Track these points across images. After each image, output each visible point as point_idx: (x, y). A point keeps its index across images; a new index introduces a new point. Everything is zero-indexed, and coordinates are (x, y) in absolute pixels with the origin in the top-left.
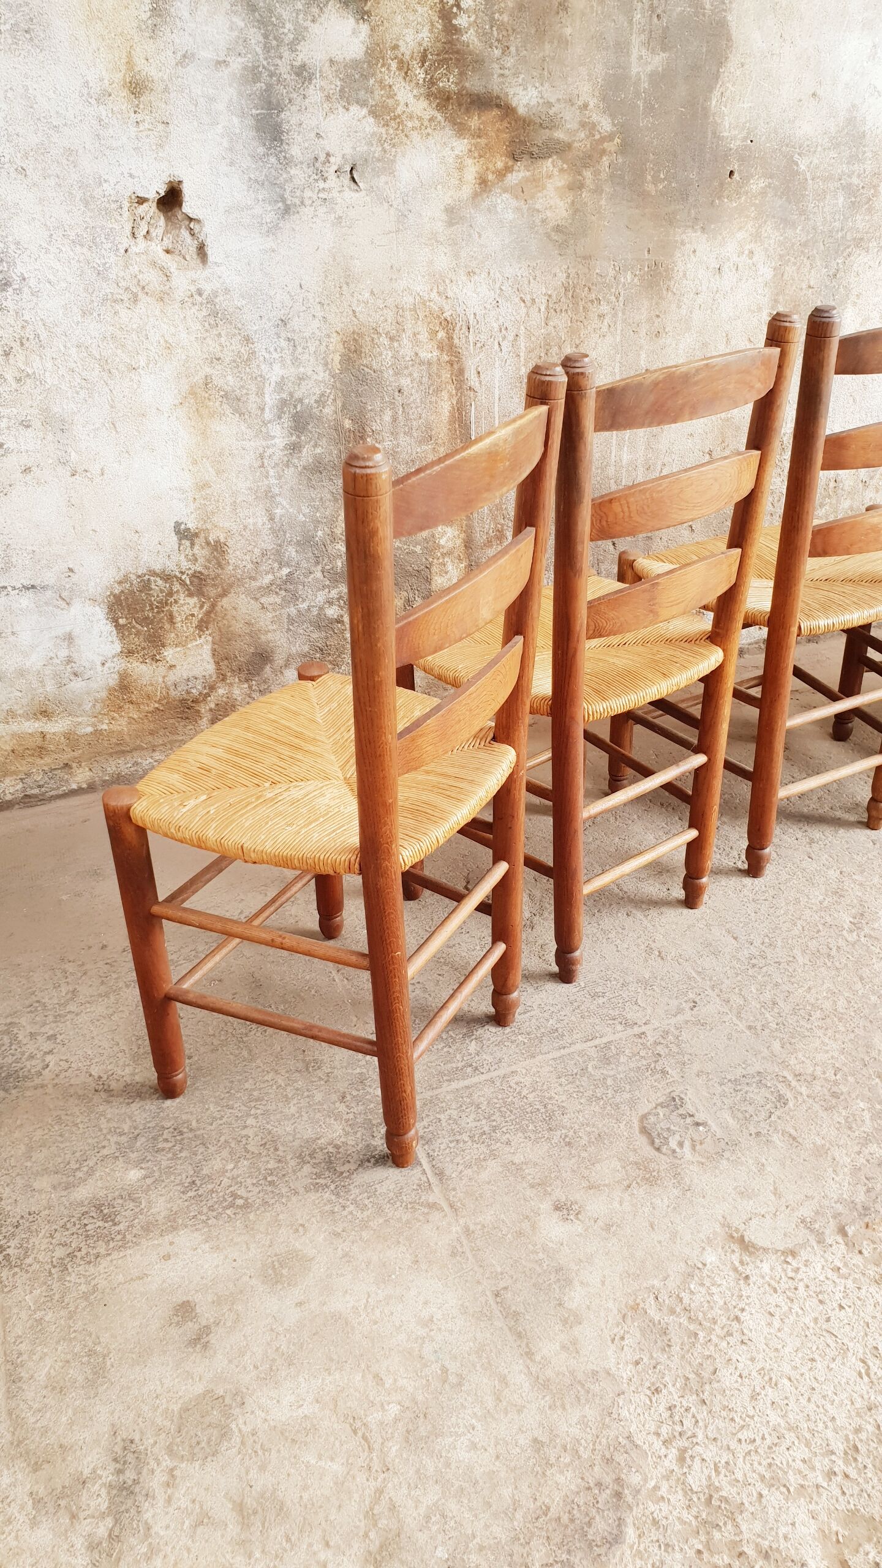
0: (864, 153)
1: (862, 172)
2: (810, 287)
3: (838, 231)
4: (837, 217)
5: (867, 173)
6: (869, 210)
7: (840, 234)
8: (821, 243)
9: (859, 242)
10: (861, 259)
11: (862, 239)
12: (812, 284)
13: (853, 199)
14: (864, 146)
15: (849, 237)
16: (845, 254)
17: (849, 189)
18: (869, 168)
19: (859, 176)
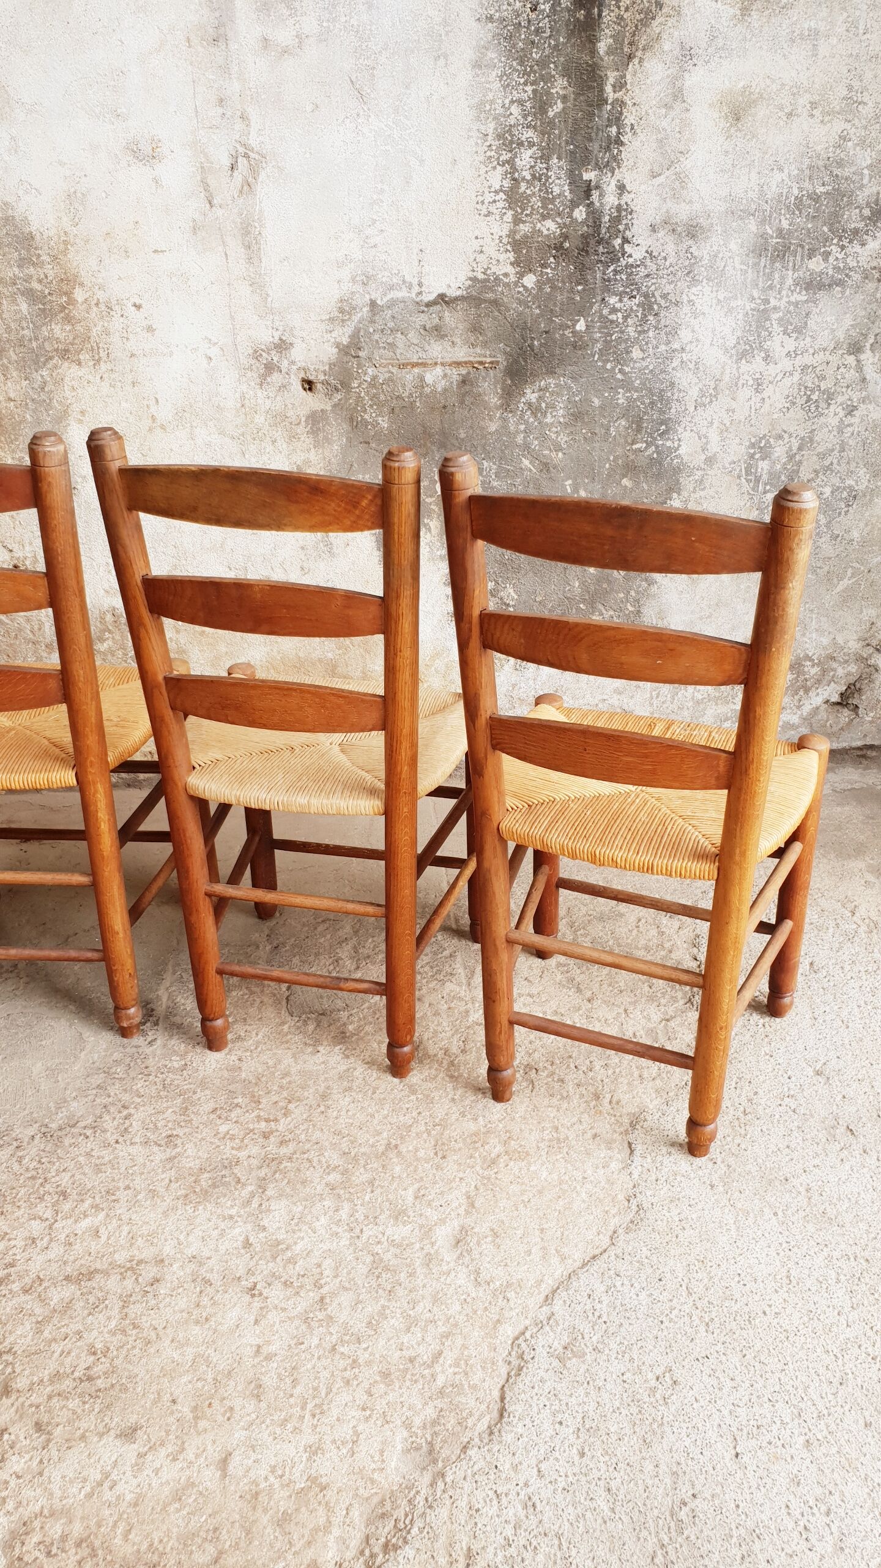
0: (39, 256)
1: (42, 276)
2: (10, 399)
3: (30, 340)
4: (25, 325)
5: (50, 278)
6: (68, 319)
7: (34, 344)
8: (11, 353)
9: (64, 354)
10: (70, 372)
11: (67, 351)
12: (12, 395)
13: (41, 306)
14: (36, 249)
15: (47, 346)
16: (49, 366)
17: (29, 294)
18: (51, 274)
19: (40, 281)
